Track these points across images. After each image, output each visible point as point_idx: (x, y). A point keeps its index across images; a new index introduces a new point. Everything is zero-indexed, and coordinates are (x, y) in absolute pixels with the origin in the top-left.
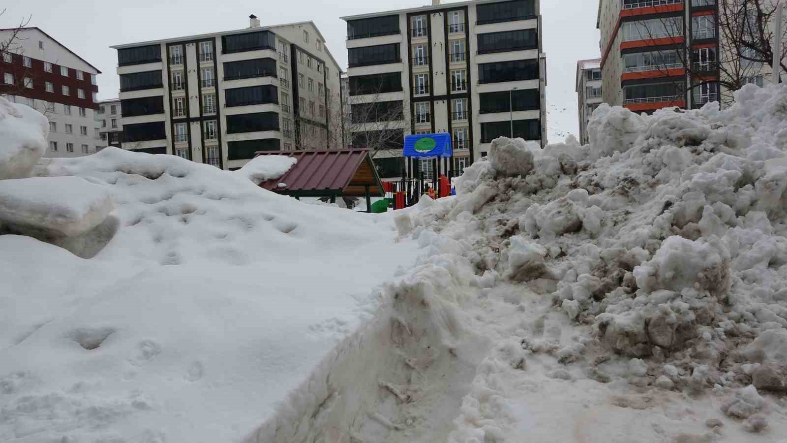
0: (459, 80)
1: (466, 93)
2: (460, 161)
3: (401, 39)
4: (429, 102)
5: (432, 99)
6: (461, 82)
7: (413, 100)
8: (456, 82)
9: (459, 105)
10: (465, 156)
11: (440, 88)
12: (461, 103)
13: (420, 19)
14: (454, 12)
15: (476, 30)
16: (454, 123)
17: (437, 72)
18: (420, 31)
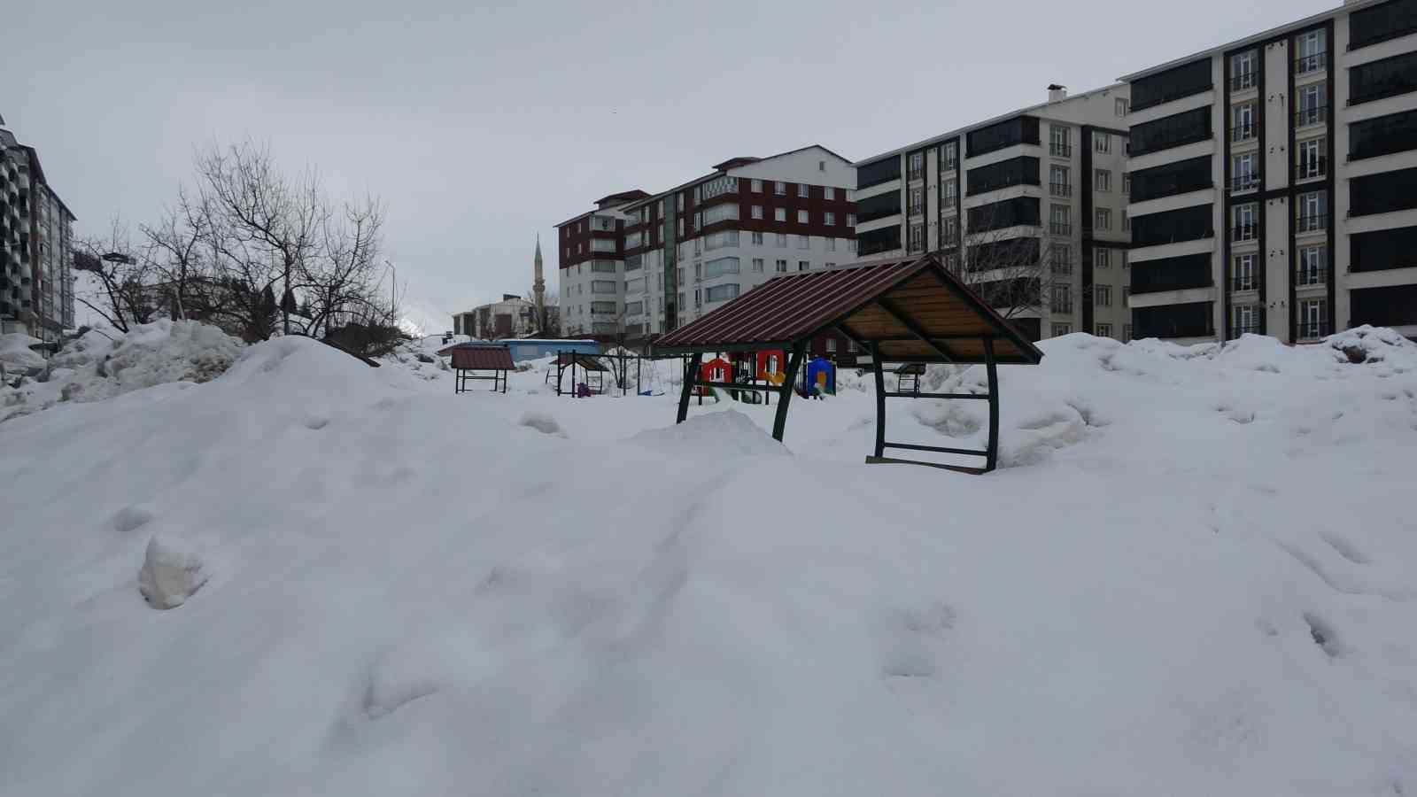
0: (1313, 157)
1: (1324, 181)
2: (1310, 308)
3: (1211, 98)
4: (1256, 203)
5: (1263, 197)
6: (1317, 160)
7: (1229, 202)
8: (1308, 161)
9: (1313, 204)
10: (1319, 297)
11: (1277, 176)
12: (1316, 200)
13: (1248, 58)
14: (1307, 35)
15: (1346, 60)
16: (1299, 239)
17: (1272, 149)
18: (1246, 78)
